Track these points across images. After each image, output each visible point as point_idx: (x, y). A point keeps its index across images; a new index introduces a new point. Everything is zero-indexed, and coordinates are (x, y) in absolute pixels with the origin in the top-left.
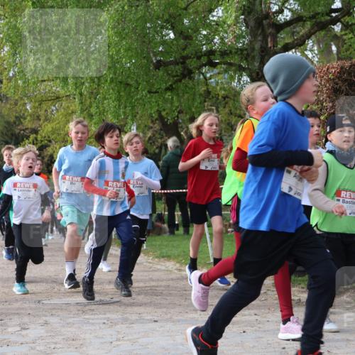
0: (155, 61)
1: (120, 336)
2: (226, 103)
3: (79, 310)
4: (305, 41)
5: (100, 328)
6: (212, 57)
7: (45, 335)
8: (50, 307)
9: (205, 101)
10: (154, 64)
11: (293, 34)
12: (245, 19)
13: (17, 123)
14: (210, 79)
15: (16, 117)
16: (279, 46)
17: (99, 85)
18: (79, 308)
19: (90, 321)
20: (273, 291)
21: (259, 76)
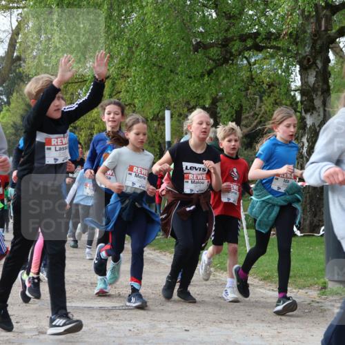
0: (194, 43)
2: (271, 92)
3: (102, 315)
5: (125, 336)
6: (258, 40)
9: (247, 89)
14: (255, 64)
16: (334, 31)
18: (103, 312)
19: (115, 327)
20: (318, 302)
21: (310, 63)
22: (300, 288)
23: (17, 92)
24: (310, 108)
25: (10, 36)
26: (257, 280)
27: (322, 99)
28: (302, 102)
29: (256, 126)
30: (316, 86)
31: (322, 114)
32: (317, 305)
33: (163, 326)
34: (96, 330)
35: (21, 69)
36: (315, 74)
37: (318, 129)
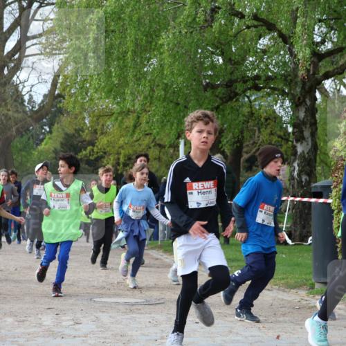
0: (204, 84)
1: (164, 334)
2: (268, 124)
3: (127, 309)
5: (146, 326)
6: (258, 82)
7: (96, 330)
8: (101, 305)
9: (248, 122)
10: (204, 86)
11: (332, 63)
12: (289, 48)
13: (76, 135)
14: (254, 101)
15: (76, 130)
18: (127, 307)
19: (138, 320)
20: (306, 300)
21: (301, 101)
22: (291, 289)
23: (58, 123)
24: (300, 139)
25: (52, 77)
27: (310, 130)
28: (293, 133)
29: (255, 153)
30: (305, 120)
31: (310, 143)
32: (305, 302)
35: (61, 105)
36: (304, 110)
37: (307, 156)
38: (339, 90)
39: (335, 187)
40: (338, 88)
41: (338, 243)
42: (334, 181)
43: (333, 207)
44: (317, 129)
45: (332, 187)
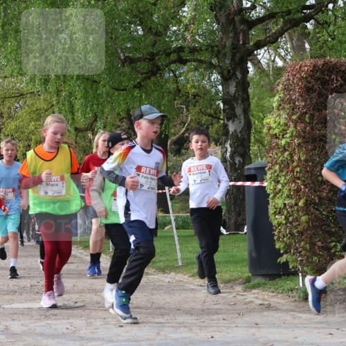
0: (122, 58)
2: (197, 102)
3: (41, 315)
4: (277, 39)
6: (182, 54)
7: (6, 340)
8: (11, 312)
9: (175, 100)
10: (121, 60)
11: (265, 31)
12: (216, 16)
14: (180, 77)
16: (251, 44)
17: (65, 82)
18: (42, 313)
19: (53, 326)
20: (242, 295)
21: (230, 74)
22: (226, 283)
24: (231, 116)
26: (186, 277)
27: (242, 107)
28: (224, 110)
29: (183, 134)
30: (236, 95)
31: (243, 121)
32: (242, 297)
33: (98, 323)
34: (35, 329)
36: (235, 84)
37: (239, 135)
38: (274, 61)
39: (270, 169)
40: (272, 58)
41: (275, 231)
42: (269, 162)
43: (268, 191)
44: (249, 105)
45: (266, 169)
